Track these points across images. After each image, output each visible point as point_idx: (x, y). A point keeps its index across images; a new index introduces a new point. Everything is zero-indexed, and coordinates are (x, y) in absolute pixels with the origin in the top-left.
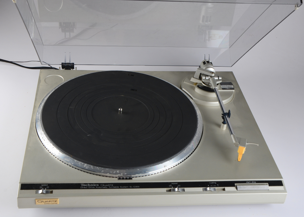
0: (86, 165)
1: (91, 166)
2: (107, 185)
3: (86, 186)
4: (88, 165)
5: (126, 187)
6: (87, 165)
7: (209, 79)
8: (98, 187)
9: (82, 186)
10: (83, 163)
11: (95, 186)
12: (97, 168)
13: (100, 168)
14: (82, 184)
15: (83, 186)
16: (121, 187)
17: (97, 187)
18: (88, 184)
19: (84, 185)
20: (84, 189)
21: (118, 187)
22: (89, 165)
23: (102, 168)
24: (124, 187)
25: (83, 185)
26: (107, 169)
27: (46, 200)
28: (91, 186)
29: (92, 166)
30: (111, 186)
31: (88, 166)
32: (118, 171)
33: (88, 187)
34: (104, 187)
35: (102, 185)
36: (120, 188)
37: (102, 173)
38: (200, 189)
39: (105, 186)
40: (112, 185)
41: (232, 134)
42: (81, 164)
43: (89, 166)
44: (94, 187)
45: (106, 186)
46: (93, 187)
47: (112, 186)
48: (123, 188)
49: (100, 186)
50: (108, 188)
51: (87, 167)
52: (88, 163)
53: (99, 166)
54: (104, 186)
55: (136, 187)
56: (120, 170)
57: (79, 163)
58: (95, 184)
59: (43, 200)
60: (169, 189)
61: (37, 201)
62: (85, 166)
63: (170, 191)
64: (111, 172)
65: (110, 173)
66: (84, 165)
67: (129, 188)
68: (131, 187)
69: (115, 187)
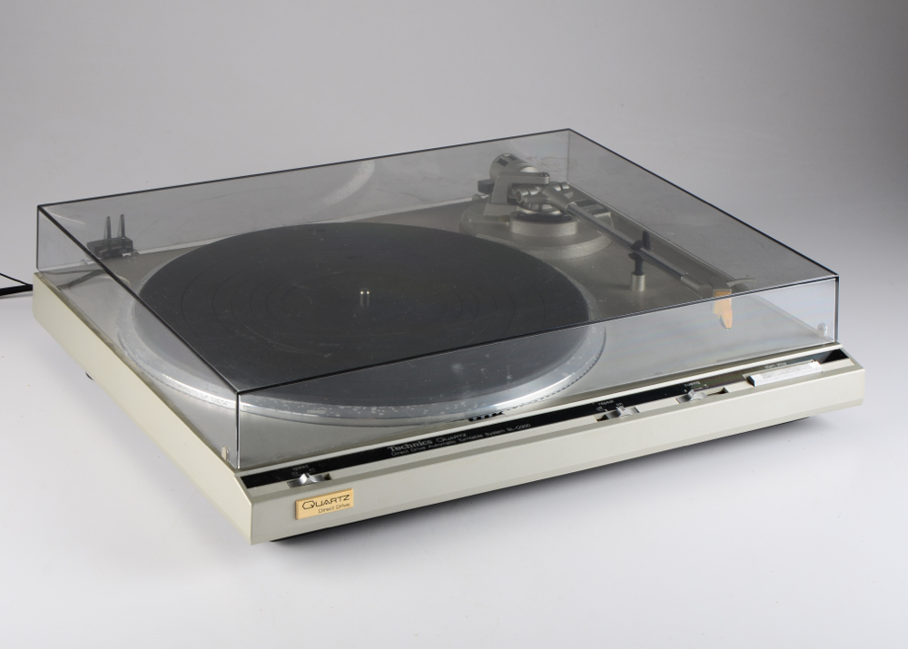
0: (374, 408)
3: (404, 449)
4: (380, 407)
5: (498, 432)
6: (377, 409)
7: (540, 193)
9: (393, 450)
10: (364, 408)
11: (424, 446)
12: (408, 407)
13: (415, 406)
14: (391, 448)
15: (397, 451)
16: (486, 434)
18: (407, 445)
21: (481, 436)
22: (385, 408)
23: (421, 406)
24: (494, 433)
25: (394, 448)
27: (324, 499)
28: (414, 447)
29: (392, 408)
30: (463, 438)
31: (380, 409)
33: (409, 450)
34: (448, 443)
35: (440, 440)
36: (485, 437)
37: (426, 415)
38: (672, 401)
39: (448, 441)
40: (464, 435)
41: (681, 275)
44: (424, 448)
46: (419, 447)
47: (466, 437)
48: (493, 435)
49: (437, 443)
50: (458, 442)
51: (380, 412)
52: (378, 405)
53: (411, 403)
54: (445, 441)
55: (523, 427)
57: (355, 410)
58: (421, 441)
59: (315, 500)
60: (601, 415)
61: (300, 504)
62: (373, 412)
63: (605, 418)
65: (447, 412)
66: (370, 410)
67: (507, 432)
68: (511, 429)
69: (473, 438)
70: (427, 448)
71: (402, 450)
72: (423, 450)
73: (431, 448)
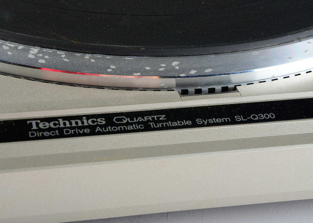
0: (35, 50)
1: (59, 52)
2: (140, 119)
3: (54, 129)
4: (45, 50)
5: (218, 120)
6: (39, 53)
8: (105, 126)
9: (35, 127)
10: (21, 47)
11: (89, 127)
12: (87, 56)
13: (99, 56)
14: (34, 123)
15: (40, 130)
16: (199, 121)
17: (98, 129)
18: (61, 121)
19: (41, 126)
20: (43, 138)
21: (189, 123)
22: (50, 51)
23: (108, 57)
24: (211, 121)
25: (37, 124)
26: (127, 58)
28: (72, 128)
29: (62, 54)
30: (158, 121)
31: (43, 53)
32: (175, 63)
33: (61, 129)
34: (130, 128)
35: (121, 120)
36: (195, 125)
37: (110, 73)
39: (131, 124)
40: (162, 117)
42: (16, 48)
43: (49, 54)
44: (87, 131)
45: (139, 123)
46: (80, 128)
47: (162, 121)
48: (209, 125)
49: (113, 125)
50: (147, 128)
51: (42, 58)
52: (42, 45)
53: (93, 51)
54: (127, 124)
55: (263, 117)
56: (184, 59)
57: (5, 47)
58: (88, 117)
62: (30, 56)
64: (148, 68)
65: (145, 73)
66: (28, 51)
67: (234, 122)
68: (241, 118)
69: (175, 124)
70: (93, 131)
71: (50, 129)
72: (84, 135)
73: (99, 133)
